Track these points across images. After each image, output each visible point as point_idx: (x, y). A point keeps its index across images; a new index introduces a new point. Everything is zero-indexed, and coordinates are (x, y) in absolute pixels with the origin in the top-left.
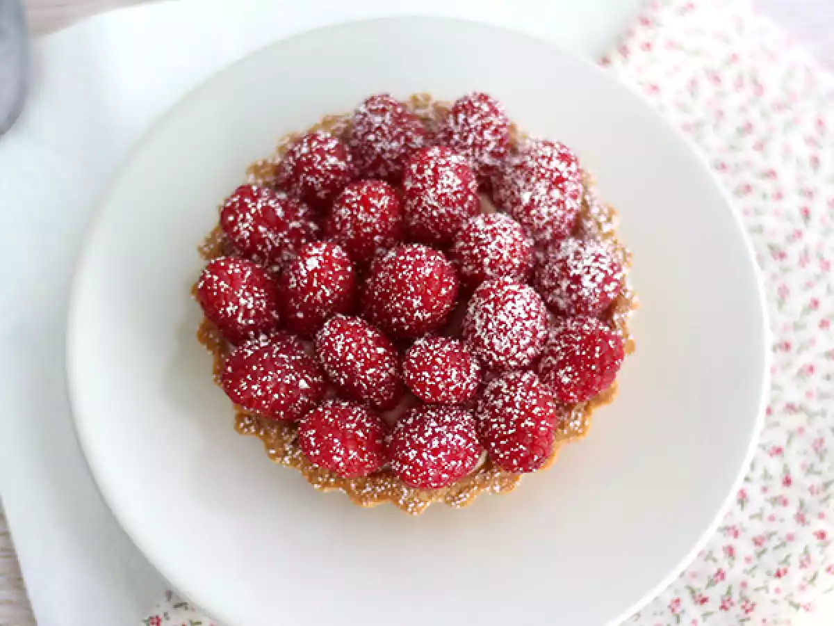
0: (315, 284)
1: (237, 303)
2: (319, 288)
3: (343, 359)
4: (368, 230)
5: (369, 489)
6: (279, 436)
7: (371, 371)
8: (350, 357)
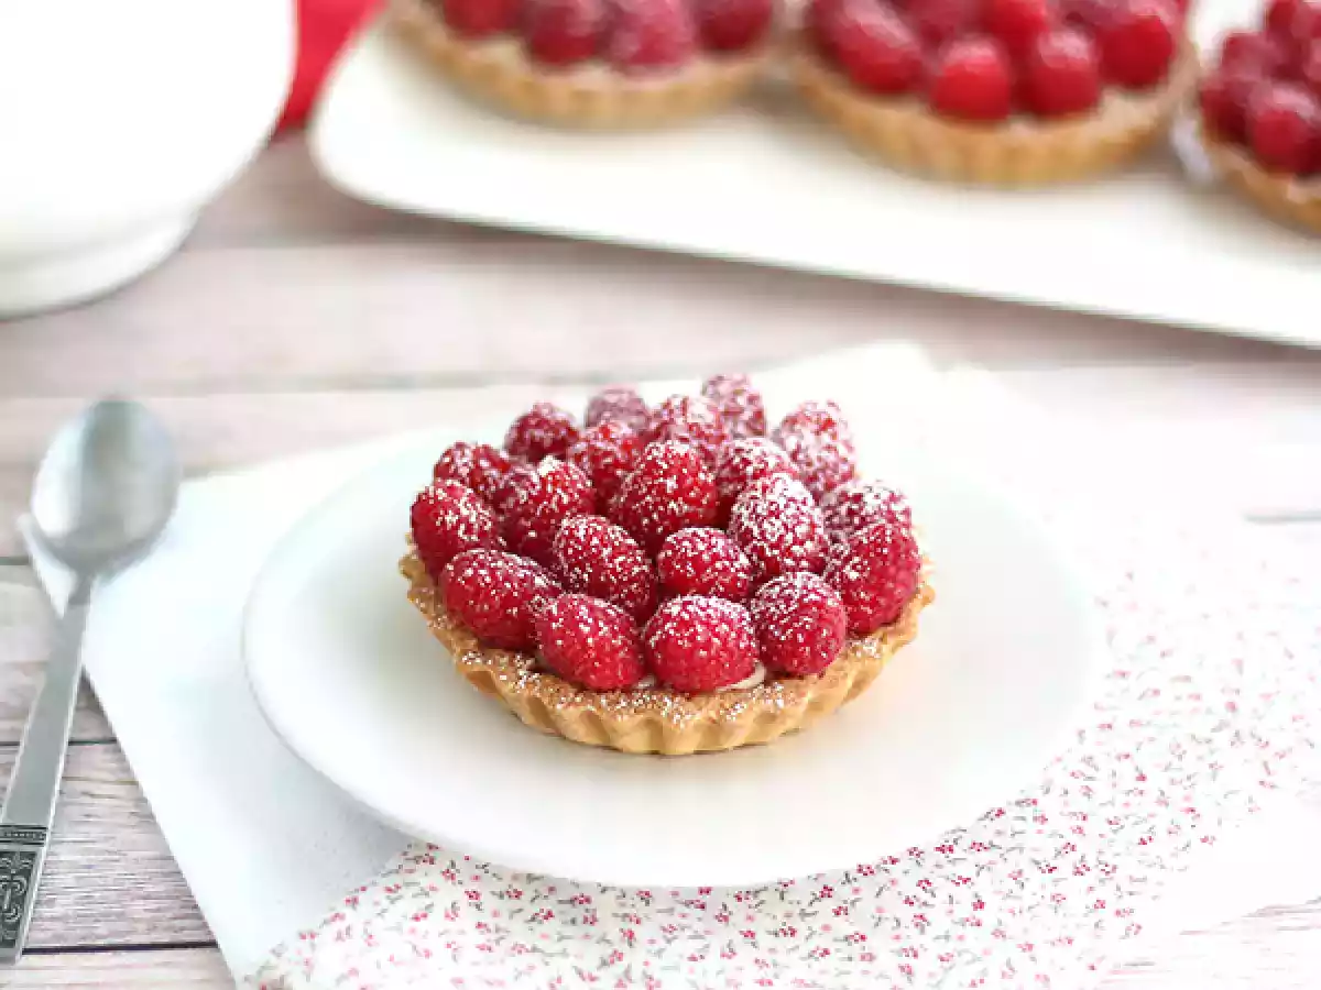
0: (549, 489)
1: (457, 512)
2: (555, 492)
3: (587, 547)
4: (609, 460)
5: (624, 704)
6: (511, 663)
7: (621, 558)
8: (595, 541)
